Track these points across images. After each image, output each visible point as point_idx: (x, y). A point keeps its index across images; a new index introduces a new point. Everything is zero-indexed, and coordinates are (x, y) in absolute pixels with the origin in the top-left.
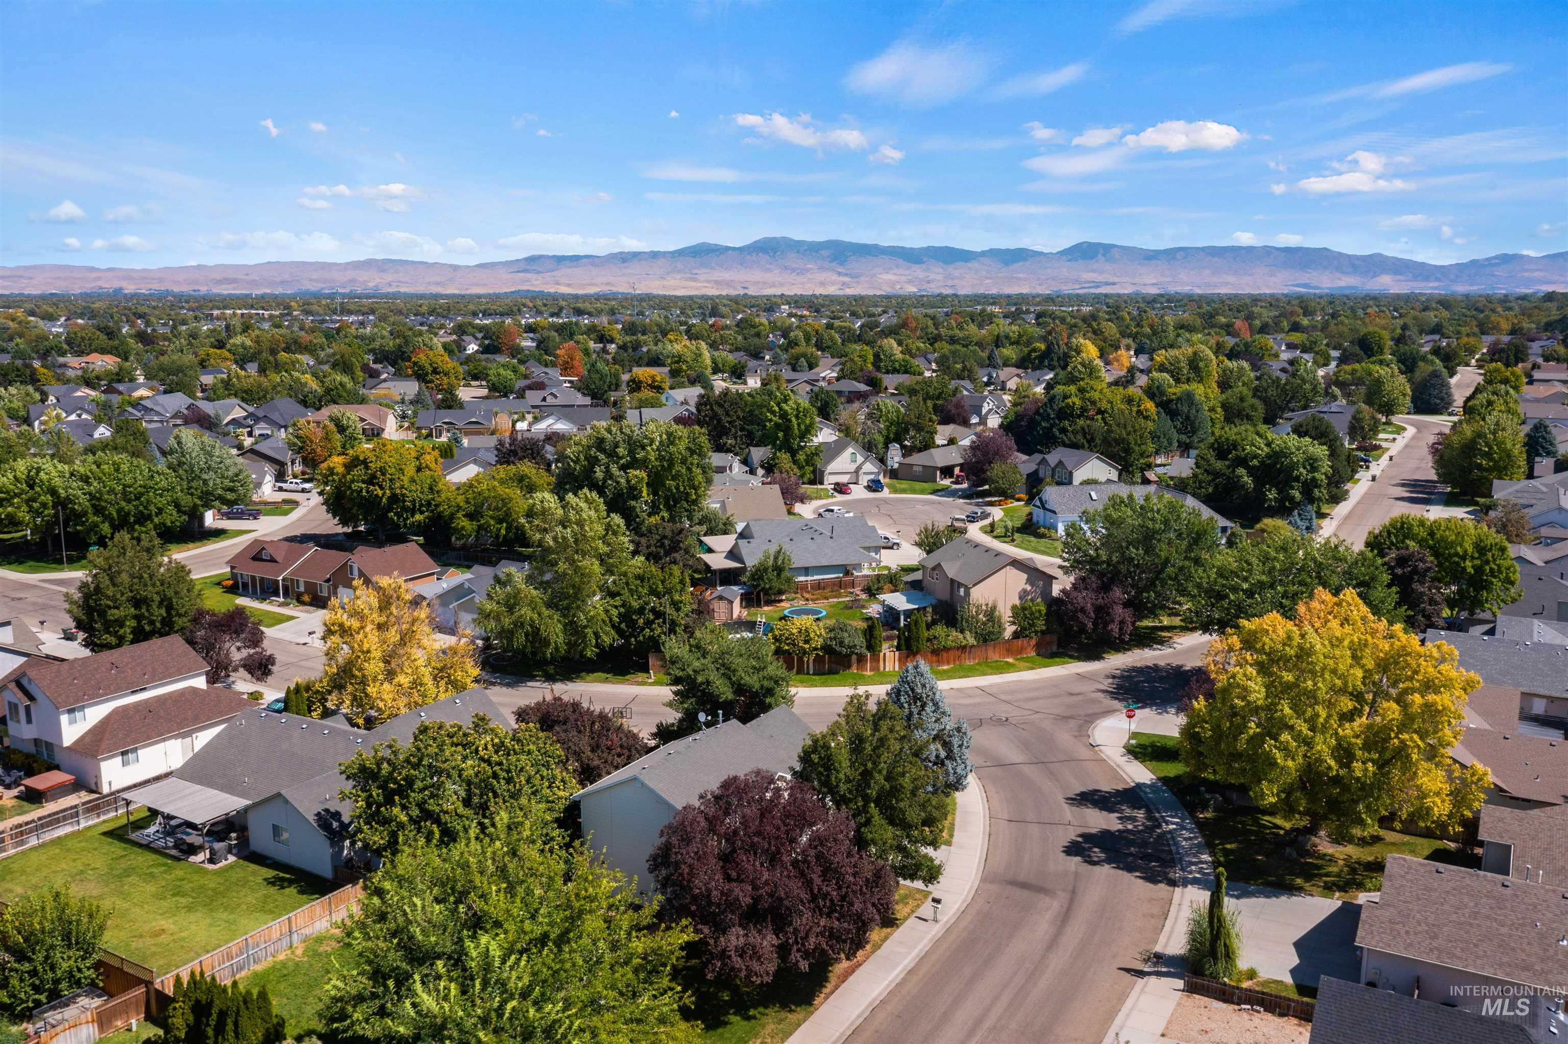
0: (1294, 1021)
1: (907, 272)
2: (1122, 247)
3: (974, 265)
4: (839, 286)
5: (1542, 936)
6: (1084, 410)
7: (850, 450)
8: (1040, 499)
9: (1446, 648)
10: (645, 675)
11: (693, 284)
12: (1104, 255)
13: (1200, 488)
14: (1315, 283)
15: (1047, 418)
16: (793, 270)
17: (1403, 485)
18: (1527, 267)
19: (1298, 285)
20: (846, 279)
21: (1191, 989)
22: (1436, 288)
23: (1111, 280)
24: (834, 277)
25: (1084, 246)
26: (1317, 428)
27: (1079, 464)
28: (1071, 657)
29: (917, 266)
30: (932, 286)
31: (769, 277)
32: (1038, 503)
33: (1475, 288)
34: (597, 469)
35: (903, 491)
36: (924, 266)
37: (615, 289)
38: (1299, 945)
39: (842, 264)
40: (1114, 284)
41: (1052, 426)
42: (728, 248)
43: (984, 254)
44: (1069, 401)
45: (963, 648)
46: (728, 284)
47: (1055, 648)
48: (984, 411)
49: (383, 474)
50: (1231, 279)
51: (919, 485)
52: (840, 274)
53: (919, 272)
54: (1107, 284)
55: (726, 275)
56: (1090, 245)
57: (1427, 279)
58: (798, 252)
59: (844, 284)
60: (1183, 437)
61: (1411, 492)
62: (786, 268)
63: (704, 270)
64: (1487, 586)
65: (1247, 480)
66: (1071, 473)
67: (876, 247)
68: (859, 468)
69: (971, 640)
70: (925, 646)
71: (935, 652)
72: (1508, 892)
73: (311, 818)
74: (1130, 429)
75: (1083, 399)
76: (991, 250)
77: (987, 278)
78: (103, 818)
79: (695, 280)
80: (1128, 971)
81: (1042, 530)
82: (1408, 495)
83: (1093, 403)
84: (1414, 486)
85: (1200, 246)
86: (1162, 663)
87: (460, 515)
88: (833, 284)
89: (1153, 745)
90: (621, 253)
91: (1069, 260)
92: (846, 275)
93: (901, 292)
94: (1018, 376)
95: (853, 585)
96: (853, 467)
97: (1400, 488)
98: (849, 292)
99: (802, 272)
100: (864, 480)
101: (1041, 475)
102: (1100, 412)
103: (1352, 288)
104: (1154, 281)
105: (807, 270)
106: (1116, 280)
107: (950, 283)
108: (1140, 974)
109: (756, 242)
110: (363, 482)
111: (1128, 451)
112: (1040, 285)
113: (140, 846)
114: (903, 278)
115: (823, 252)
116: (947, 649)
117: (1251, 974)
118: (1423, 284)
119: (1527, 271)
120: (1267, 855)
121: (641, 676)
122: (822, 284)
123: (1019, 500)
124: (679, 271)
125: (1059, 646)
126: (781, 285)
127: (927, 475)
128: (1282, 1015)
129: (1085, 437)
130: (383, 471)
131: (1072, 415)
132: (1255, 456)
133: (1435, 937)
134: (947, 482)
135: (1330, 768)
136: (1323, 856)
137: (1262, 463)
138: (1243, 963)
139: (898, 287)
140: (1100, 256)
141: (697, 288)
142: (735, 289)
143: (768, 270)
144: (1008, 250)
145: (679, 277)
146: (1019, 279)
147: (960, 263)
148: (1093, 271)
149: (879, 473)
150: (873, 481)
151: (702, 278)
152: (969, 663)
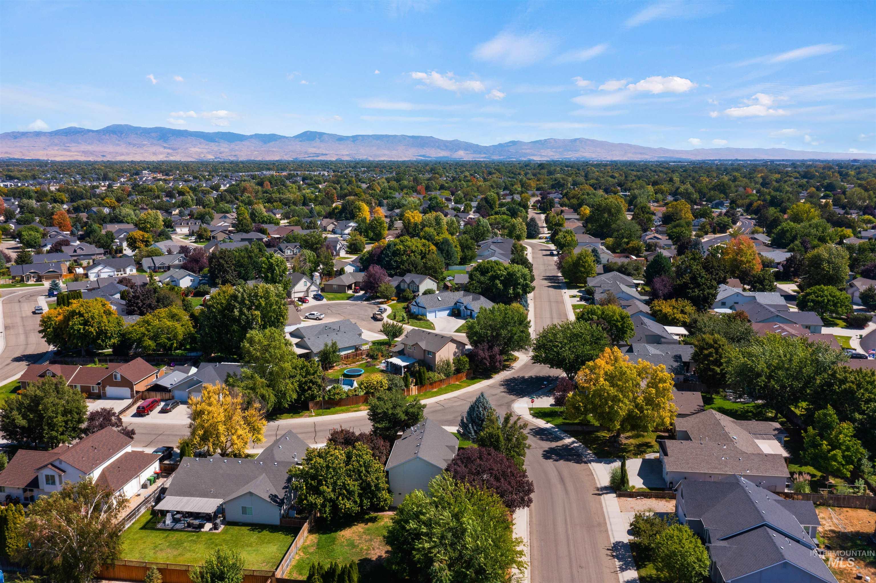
0: (654, 499)
1: (207, 147)
2: (328, 134)
3: (246, 143)
4: (164, 155)
5: (717, 458)
6: (405, 251)
7: (304, 280)
8: (416, 302)
9: (662, 366)
10: (308, 412)
11: (68, 153)
12: (319, 138)
13: (476, 289)
14: (428, 155)
15: (387, 256)
16: (134, 145)
17: (546, 279)
18: (523, 147)
19: (420, 156)
20: (170, 151)
21: (619, 496)
22: (485, 158)
23: (324, 152)
24: (162, 150)
25: (308, 133)
26: (521, 260)
27: (421, 282)
28: (480, 378)
29: (213, 144)
30: (223, 155)
31: (119, 149)
32: (415, 304)
33: (502, 157)
34: (235, 310)
35: (333, 299)
36: (217, 144)
37: (11, 156)
38: (639, 475)
39: (165, 141)
40: (326, 155)
41: (391, 260)
42: (89, 131)
43: (251, 137)
44: (397, 247)
45: (441, 381)
46: (92, 153)
47: (472, 375)
48: (338, 248)
49: (93, 319)
50: (386, 152)
51: (339, 295)
52: (165, 147)
53: (214, 147)
54: (323, 155)
55: (90, 148)
56: (311, 132)
57: (480, 153)
58: (137, 134)
59: (168, 154)
60: (447, 261)
61: (551, 283)
62: (130, 144)
63: (74, 145)
64: (625, 332)
65: (500, 286)
66: (418, 286)
67: (186, 131)
68: (308, 288)
69: (443, 376)
70: (427, 382)
71: (431, 384)
72: (703, 445)
73: (269, 500)
74: (435, 261)
75: (403, 245)
76: (256, 135)
77: (255, 151)
78: (132, 522)
79: (70, 151)
80: (596, 494)
81: (420, 317)
82: (550, 284)
83: (409, 247)
84: (550, 279)
85: (371, 134)
86: (516, 376)
87: (146, 338)
88: (161, 153)
89: (540, 412)
90: (13, 132)
91: (301, 141)
92: (169, 148)
93: (205, 159)
94: (333, 223)
95: (362, 354)
96: (305, 289)
97: (546, 281)
98: (172, 158)
99: (140, 146)
100: (311, 294)
101: (402, 287)
102: (413, 252)
103: (446, 157)
104: (347, 153)
105: (144, 145)
106: (327, 152)
107: (233, 153)
108: (600, 495)
109: (108, 127)
110: (81, 325)
111: (436, 272)
112: (286, 155)
113: (169, 530)
114: (205, 151)
115: (153, 134)
116: (435, 382)
117: (633, 487)
118: (478, 156)
119: (523, 149)
120: (608, 447)
121: (307, 413)
122: (154, 154)
123: (393, 300)
124: (56, 145)
125: (474, 374)
126: (128, 154)
127: (341, 289)
128: (650, 498)
129: (413, 266)
130: (93, 318)
131: (399, 254)
132: (502, 275)
133: (688, 464)
134: (350, 292)
135: (637, 413)
136: (625, 444)
137: (505, 278)
138: (631, 484)
139: (203, 156)
140: (317, 139)
141: (71, 156)
142: (97, 156)
143: (118, 145)
144: (265, 135)
145: (56, 148)
146: (273, 151)
147: (238, 142)
148: (314, 147)
149: (318, 291)
150: (316, 295)
151: (73, 149)
152: (443, 387)
